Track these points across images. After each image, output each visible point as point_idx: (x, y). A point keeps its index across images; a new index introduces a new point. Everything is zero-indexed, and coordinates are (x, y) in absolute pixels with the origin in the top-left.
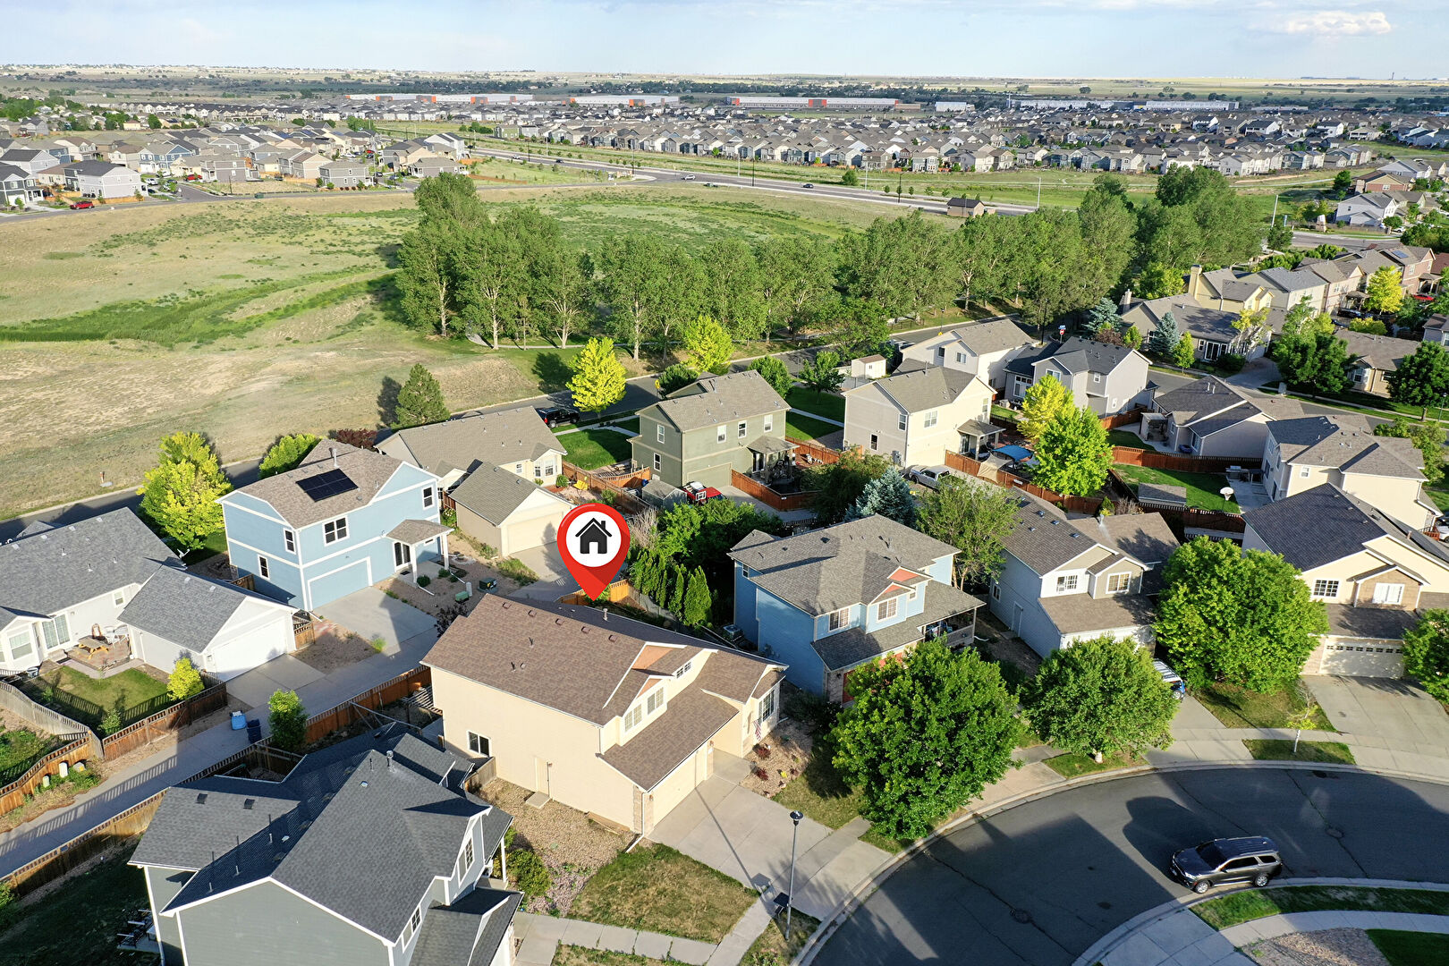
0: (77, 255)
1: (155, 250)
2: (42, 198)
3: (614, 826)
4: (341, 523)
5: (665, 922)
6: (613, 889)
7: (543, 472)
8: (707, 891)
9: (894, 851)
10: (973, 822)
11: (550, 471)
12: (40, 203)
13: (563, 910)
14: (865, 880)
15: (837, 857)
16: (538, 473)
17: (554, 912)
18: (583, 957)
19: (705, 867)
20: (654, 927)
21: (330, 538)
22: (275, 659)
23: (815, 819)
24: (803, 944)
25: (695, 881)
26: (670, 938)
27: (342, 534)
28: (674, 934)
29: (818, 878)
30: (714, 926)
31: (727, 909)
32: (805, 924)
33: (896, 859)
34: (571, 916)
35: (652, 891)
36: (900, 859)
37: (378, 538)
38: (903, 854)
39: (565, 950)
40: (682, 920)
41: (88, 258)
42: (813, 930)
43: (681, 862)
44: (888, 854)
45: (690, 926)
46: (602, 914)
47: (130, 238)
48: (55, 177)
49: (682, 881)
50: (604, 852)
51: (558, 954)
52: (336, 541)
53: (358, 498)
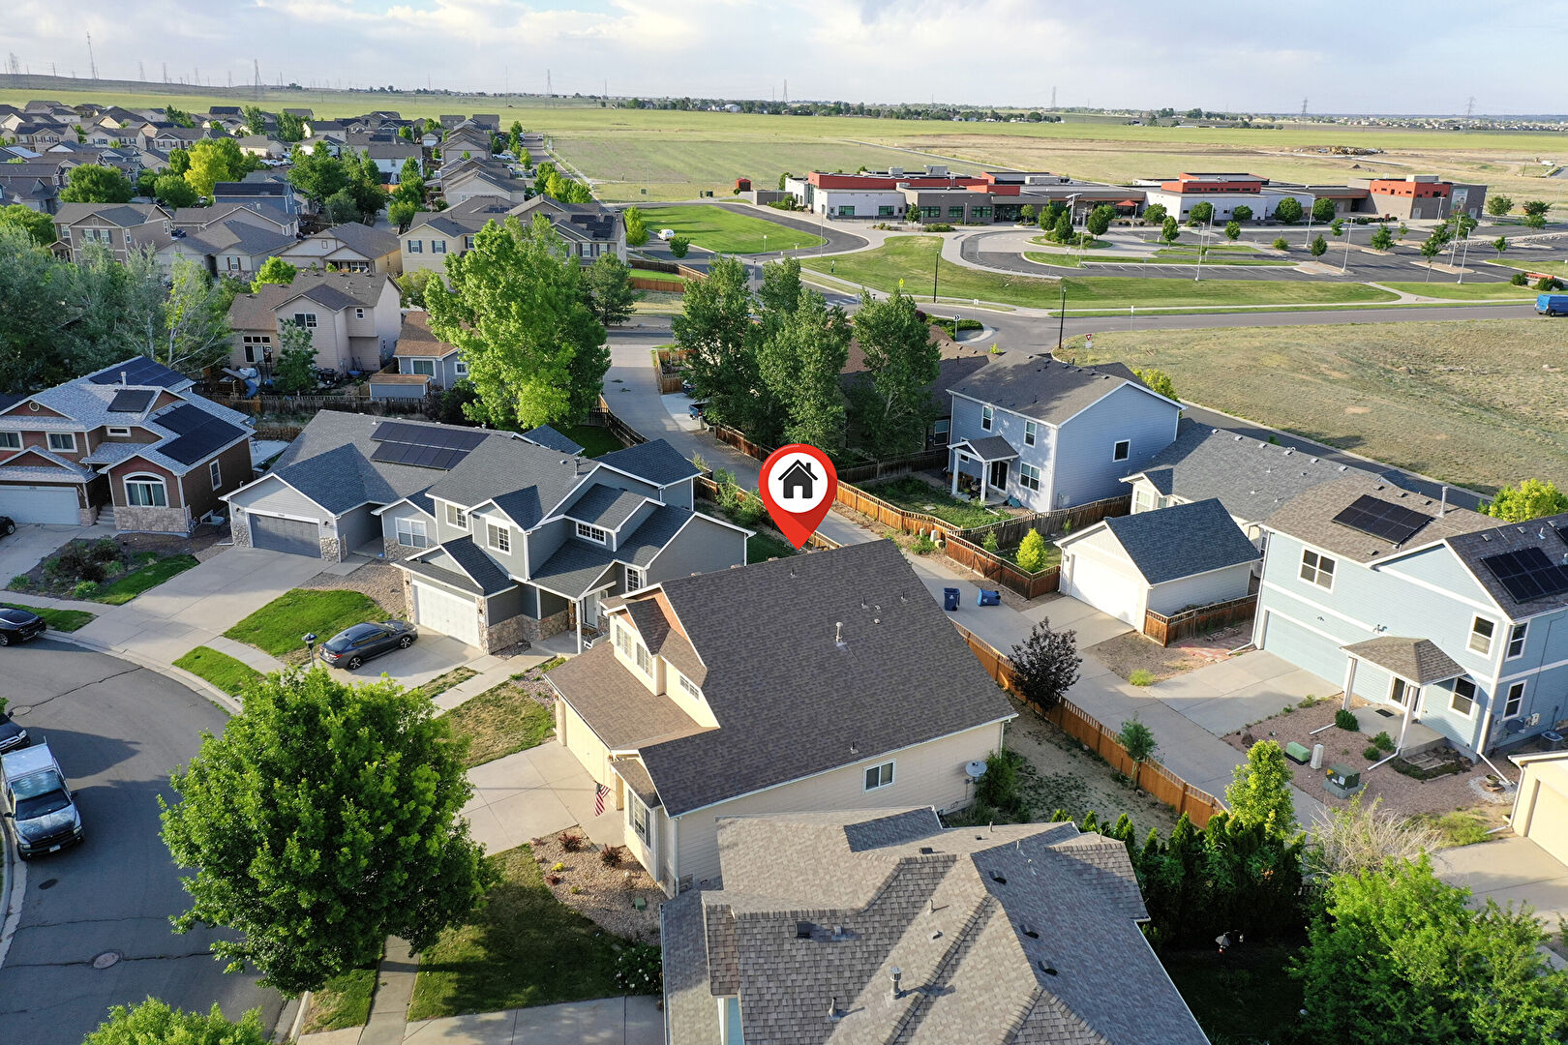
52: (1314, 584)
53: (1376, 553)
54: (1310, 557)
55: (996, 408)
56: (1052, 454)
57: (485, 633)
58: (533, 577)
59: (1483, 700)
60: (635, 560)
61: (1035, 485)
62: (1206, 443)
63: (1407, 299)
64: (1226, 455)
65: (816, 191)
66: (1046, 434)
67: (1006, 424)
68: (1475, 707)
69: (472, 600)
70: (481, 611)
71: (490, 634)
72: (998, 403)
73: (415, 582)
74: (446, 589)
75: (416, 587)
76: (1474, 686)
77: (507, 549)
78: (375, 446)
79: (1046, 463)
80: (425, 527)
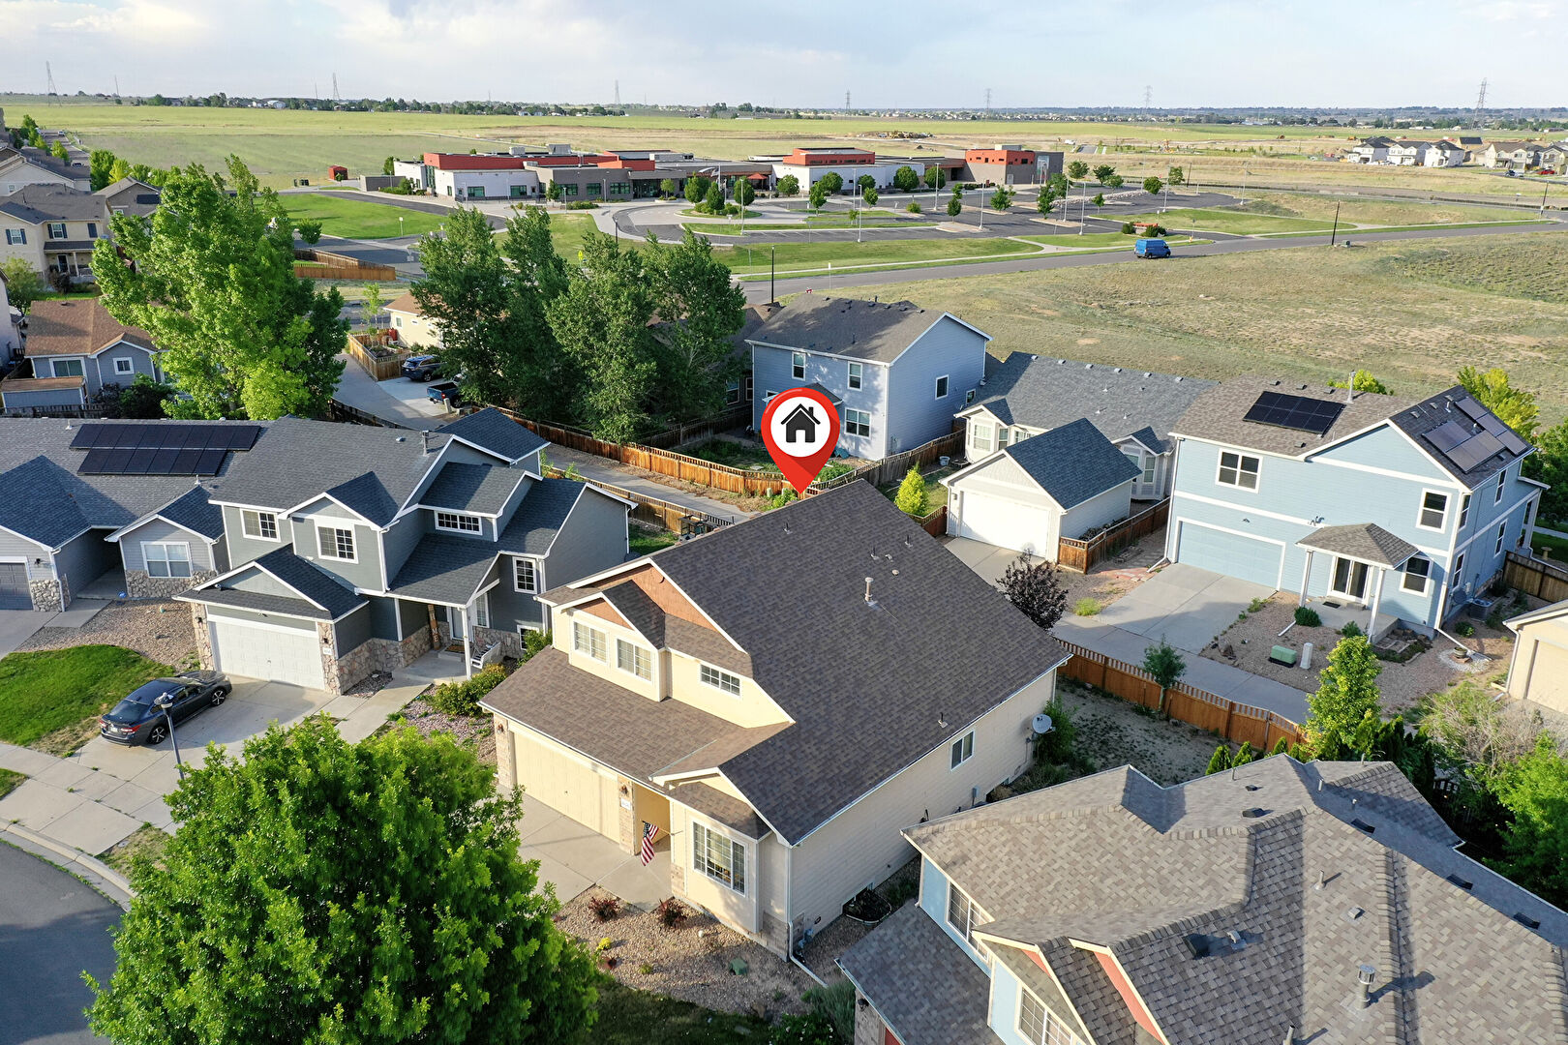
4: (1251, 464)
17: (398, 716)
21: (1227, 477)
27: (1249, 481)
52: (1236, 486)
53: (1303, 445)
54: (1229, 459)
55: (810, 353)
56: (884, 395)
57: (334, 670)
58: (393, 585)
59: (1438, 575)
60: (528, 549)
61: (865, 430)
62: (1029, 370)
63: (1049, 249)
64: (1055, 379)
65: (438, 173)
66: (875, 375)
67: (825, 370)
68: (1429, 583)
69: (311, 627)
70: (326, 641)
71: (341, 669)
72: (811, 347)
73: (211, 618)
74: (265, 618)
75: (213, 624)
76: (1427, 563)
77: (351, 556)
78: (80, 456)
79: (877, 406)
80: (187, 549)
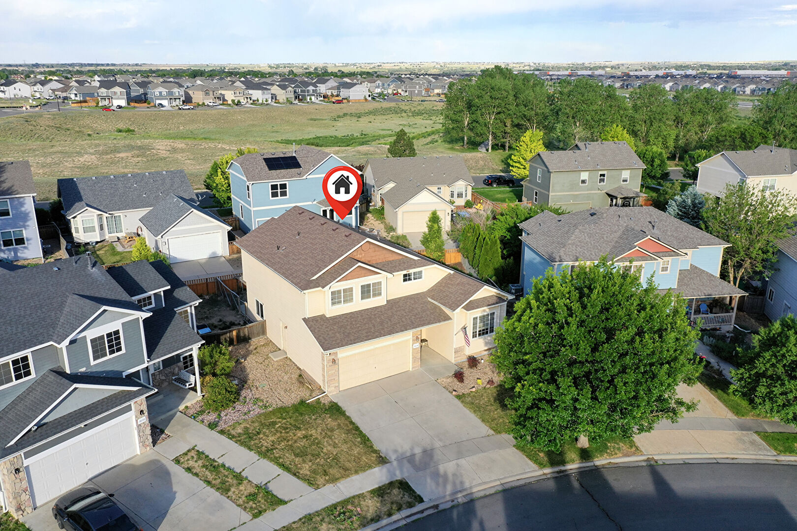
0: (323, 120)
1: (359, 119)
2: (322, 99)
3: (312, 382)
4: (283, 186)
5: (289, 457)
6: (274, 423)
7: (455, 195)
8: (345, 447)
9: (541, 465)
10: (644, 464)
11: (460, 195)
12: (321, 101)
13: (222, 426)
14: (495, 480)
15: (481, 455)
16: (452, 196)
17: (212, 426)
18: (200, 463)
19: (357, 428)
20: (276, 461)
21: (274, 195)
22: (214, 258)
23: (483, 421)
24: (390, 515)
25: (339, 436)
26: (280, 471)
27: (284, 194)
28: (287, 469)
29: (448, 467)
30: (325, 473)
31: (348, 465)
32: (407, 498)
33: (540, 472)
34: (222, 432)
35: (300, 434)
36: (544, 474)
37: (310, 203)
38: (548, 470)
39: (193, 453)
40: (304, 462)
41: (327, 121)
42: (410, 505)
43: (341, 421)
44: (534, 466)
45: (305, 469)
46: (246, 439)
47: (351, 115)
48: (333, 91)
49: (329, 433)
50: (290, 399)
51: (186, 454)
